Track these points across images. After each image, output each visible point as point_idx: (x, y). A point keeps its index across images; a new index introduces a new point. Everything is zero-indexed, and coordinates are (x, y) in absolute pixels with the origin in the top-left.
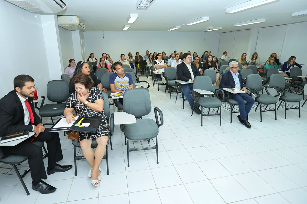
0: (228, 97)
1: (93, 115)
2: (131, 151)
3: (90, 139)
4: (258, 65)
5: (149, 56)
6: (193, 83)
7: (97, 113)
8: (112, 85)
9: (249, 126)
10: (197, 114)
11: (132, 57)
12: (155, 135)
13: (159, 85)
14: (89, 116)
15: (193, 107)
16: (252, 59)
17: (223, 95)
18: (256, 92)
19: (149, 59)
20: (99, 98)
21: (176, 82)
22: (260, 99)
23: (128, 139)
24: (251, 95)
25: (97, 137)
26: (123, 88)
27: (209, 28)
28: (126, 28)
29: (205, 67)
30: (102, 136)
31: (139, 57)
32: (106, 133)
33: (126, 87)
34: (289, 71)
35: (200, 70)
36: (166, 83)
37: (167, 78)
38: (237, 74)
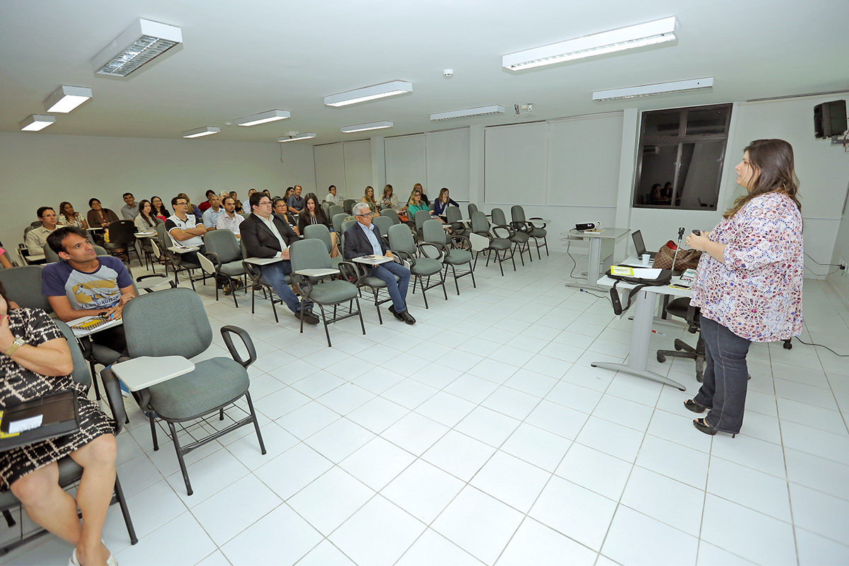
0: (366, 274)
1: (39, 391)
2: (188, 450)
3: (53, 461)
4: (396, 208)
5: (142, 206)
6: (288, 258)
7: (51, 381)
8: (58, 301)
9: (411, 321)
10: (311, 326)
11: (74, 215)
12: (243, 391)
13: (193, 281)
14: (23, 399)
15: (299, 312)
16: (385, 197)
17: (355, 273)
18: (409, 257)
19: (143, 215)
20: (50, 336)
21: (245, 264)
22: (418, 268)
23: (172, 424)
24: (402, 264)
25: (76, 449)
26: (100, 300)
27: (291, 135)
28: (36, 126)
29: (304, 222)
30: (94, 438)
31: (100, 213)
32: (104, 427)
33: (111, 297)
34: (444, 215)
35: (295, 229)
36: (215, 271)
37: (215, 259)
38: (370, 228)
